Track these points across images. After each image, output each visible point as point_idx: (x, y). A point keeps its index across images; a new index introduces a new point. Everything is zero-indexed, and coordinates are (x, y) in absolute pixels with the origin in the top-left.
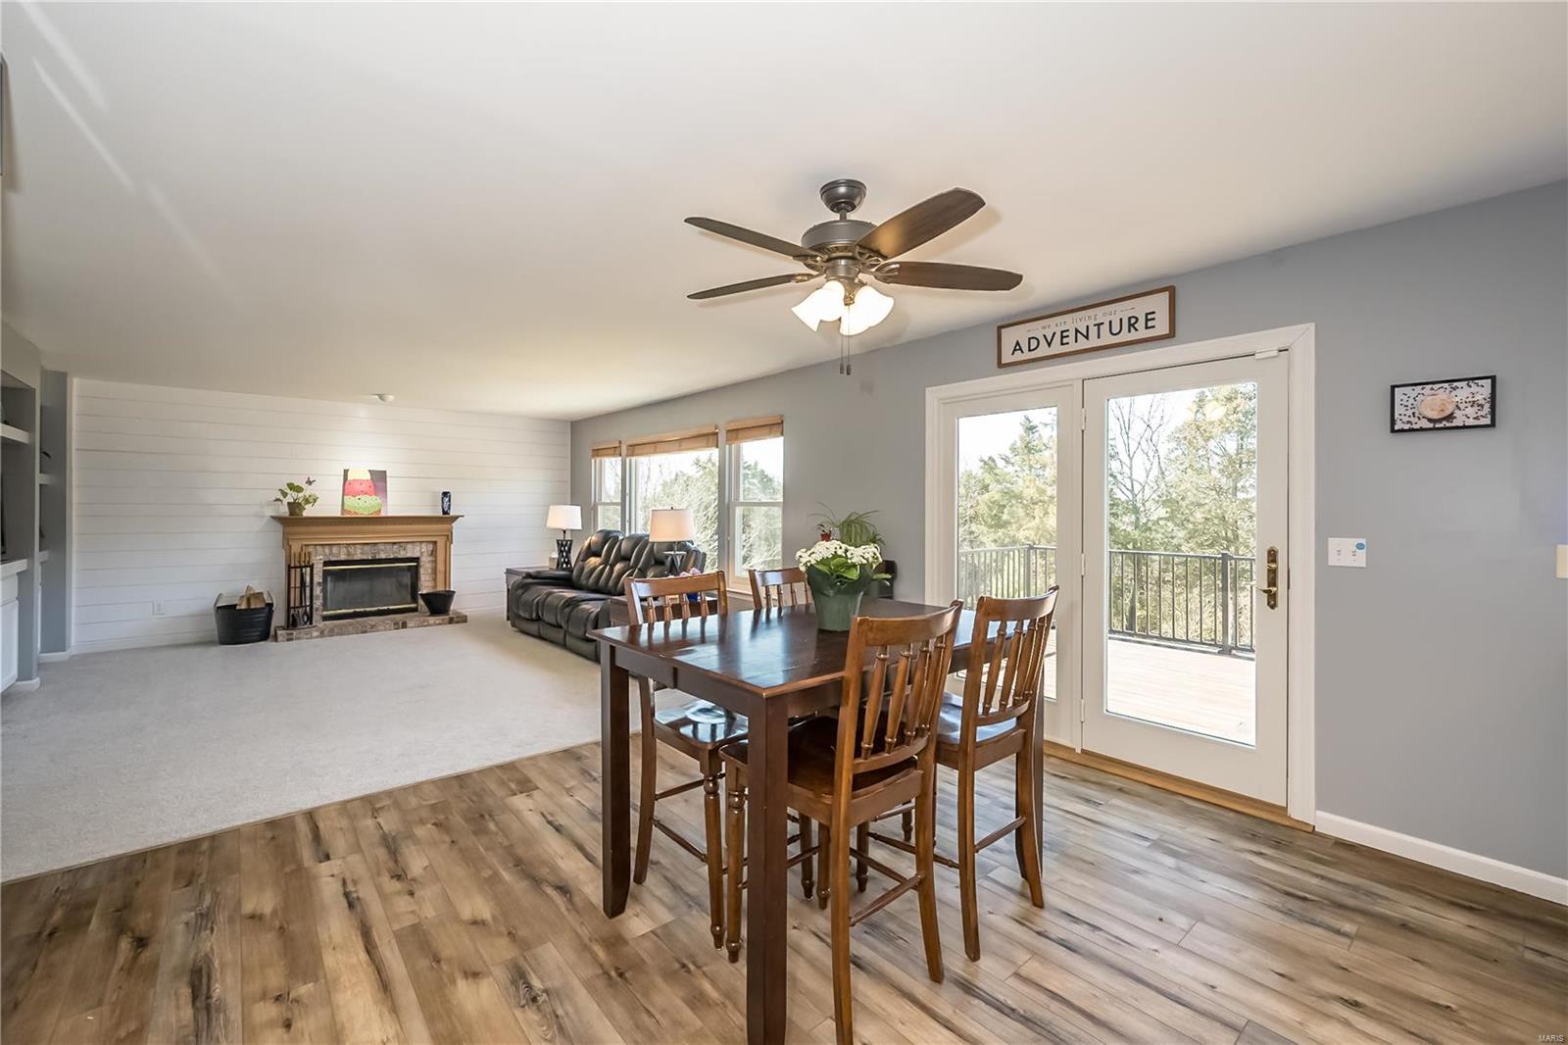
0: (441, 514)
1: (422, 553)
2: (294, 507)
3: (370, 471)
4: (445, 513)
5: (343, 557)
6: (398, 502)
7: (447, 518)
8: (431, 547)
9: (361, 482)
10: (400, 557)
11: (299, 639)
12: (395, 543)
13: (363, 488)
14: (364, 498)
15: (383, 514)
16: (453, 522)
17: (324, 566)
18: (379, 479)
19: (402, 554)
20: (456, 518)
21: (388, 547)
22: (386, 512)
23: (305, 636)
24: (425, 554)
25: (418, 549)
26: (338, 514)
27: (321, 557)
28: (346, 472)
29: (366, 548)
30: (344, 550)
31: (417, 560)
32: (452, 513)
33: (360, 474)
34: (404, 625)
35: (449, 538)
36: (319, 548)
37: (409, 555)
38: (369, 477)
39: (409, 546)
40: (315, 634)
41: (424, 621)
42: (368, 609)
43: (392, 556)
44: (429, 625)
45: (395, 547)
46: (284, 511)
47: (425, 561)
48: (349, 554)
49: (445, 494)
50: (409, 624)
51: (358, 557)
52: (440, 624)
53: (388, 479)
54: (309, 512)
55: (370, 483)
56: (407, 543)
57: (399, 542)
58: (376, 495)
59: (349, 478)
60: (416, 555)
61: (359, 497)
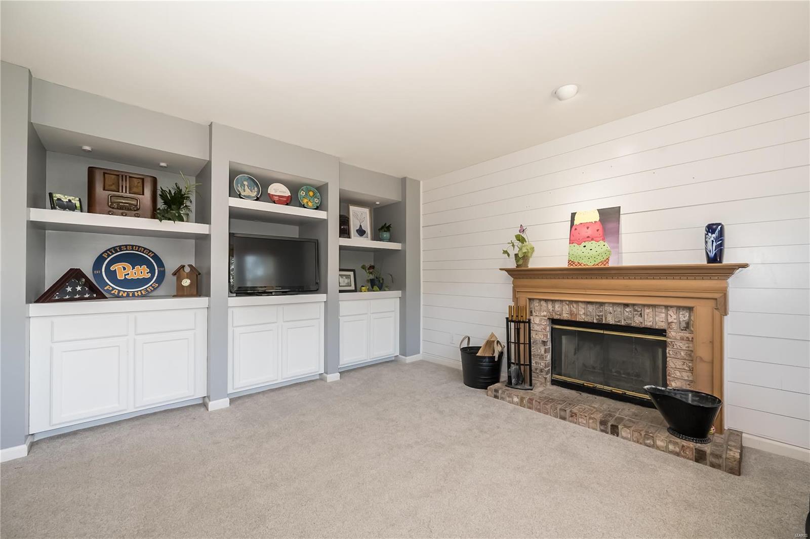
0: (704, 262)
1: (670, 323)
2: (522, 259)
3: (598, 210)
4: (711, 260)
5: (565, 316)
7: (717, 269)
8: (684, 315)
9: (587, 226)
10: (633, 325)
11: (503, 399)
12: (626, 305)
13: (589, 232)
14: (591, 245)
15: (611, 264)
16: (728, 277)
18: (610, 218)
19: (637, 321)
20: (731, 269)
21: (619, 309)
22: (617, 261)
23: (508, 399)
24: (674, 326)
25: (663, 315)
26: (565, 265)
27: (545, 313)
28: (573, 215)
29: (591, 308)
30: (566, 308)
31: (662, 332)
32: (728, 259)
33: (589, 215)
34: (614, 430)
35: (721, 305)
36: (543, 303)
37: (648, 324)
38: (596, 217)
39: (647, 311)
40: (516, 399)
41: (647, 436)
42: (599, 386)
43: (623, 323)
44: (653, 446)
45: (627, 310)
46: (512, 265)
47: (676, 336)
48: (571, 314)
49: (711, 228)
50: (624, 432)
52: (678, 454)
53: (622, 216)
54: (534, 263)
55: (599, 227)
56: (644, 306)
57: (634, 305)
58: (604, 240)
59: (576, 222)
60: (661, 325)
61: (583, 244)
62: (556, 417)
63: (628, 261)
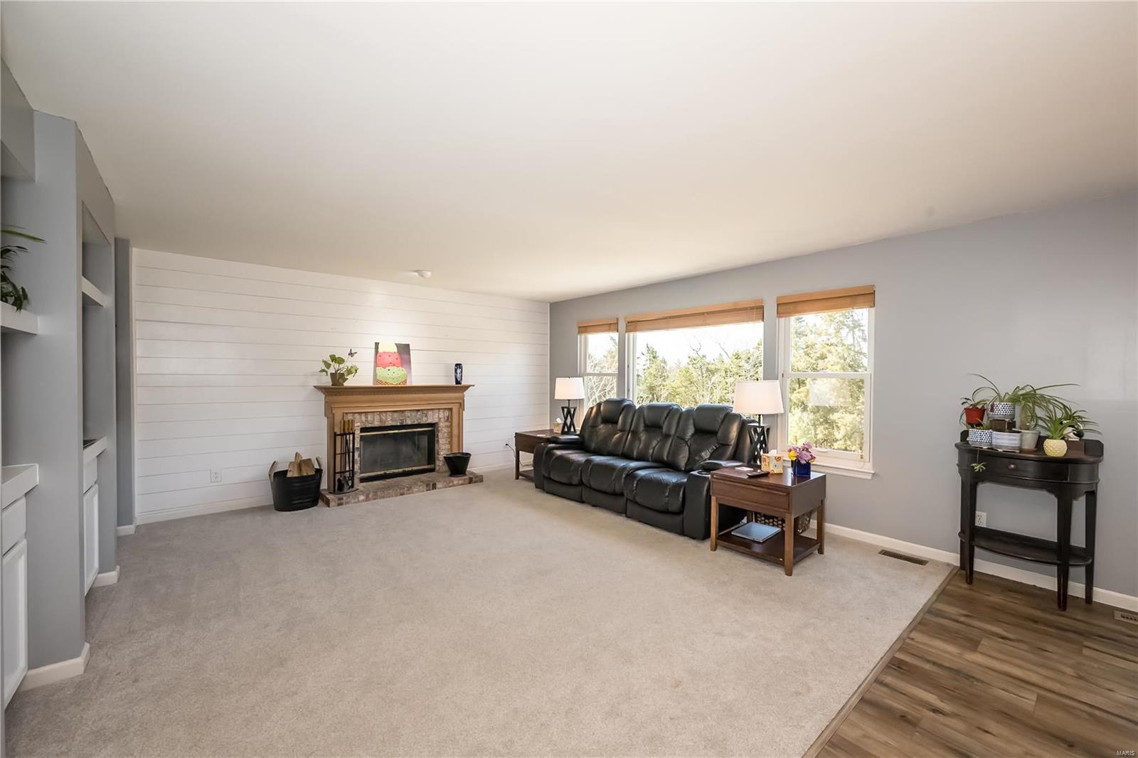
0: (454, 383)
1: (440, 419)
2: (338, 378)
3: (396, 344)
4: (458, 382)
5: (377, 424)
6: (420, 374)
7: (459, 387)
8: (447, 413)
9: (389, 354)
10: (422, 422)
12: (418, 411)
13: (391, 360)
14: (393, 369)
15: (408, 384)
16: (465, 390)
17: (361, 432)
18: (404, 349)
19: (424, 421)
20: (467, 387)
21: (414, 414)
22: (411, 382)
24: (443, 420)
25: (437, 414)
26: (372, 384)
27: (359, 424)
28: (377, 344)
29: (396, 415)
30: (377, 417)
31: (435, 425)
32: (464, 383)
33: (389, 347)
34: (434, 487)
35: (461, 405)
36: (357, 416)
37: (429, 421)
38: (396, 350)
39: (430, 413)
42: (396, 471)
43: (416, 423)
44: (454, 485)
45: (419, 413)
46: (327, 381)
47: (443, 426)
48: (381, 421)
49: (458, 366)
50: (439, 485)
51: (389, 423)
52: (462, 484)
53: (411, 351)
54: (351, 382)
55: (397, 356)
56: (428, 410)
57: (422, 410)
58: (402, 366)
59: (380, 350)
60: (436, 420)
61: (388, 368)
62: (397, 496)
63: (415, 381)
